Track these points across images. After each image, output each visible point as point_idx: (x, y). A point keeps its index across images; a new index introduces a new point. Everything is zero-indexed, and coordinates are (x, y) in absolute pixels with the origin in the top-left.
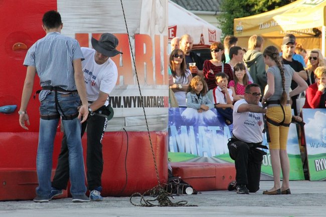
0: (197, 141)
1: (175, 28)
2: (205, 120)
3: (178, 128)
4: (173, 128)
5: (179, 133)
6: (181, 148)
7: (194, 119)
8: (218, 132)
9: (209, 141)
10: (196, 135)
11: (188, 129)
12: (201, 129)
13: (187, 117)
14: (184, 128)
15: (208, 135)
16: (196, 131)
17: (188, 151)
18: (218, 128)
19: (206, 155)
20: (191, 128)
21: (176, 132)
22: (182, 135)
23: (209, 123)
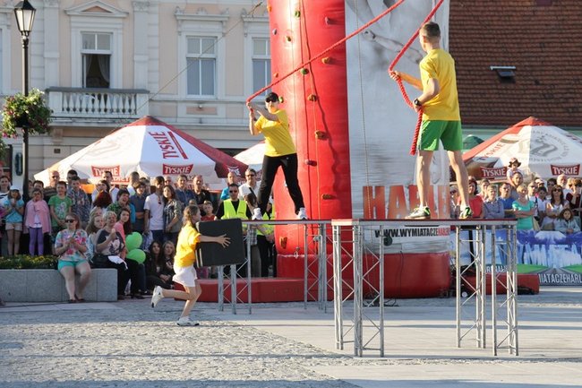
0: (548, 255)
1: (579, 166)
2: (555, 240)
3: (531, 246)
4: (528, 246)
5: (533, 250)
6: (534, 261)
7: (546, 239)
8: (566, 249)
9: (558, 256)
10: (547, 252)
11: (540, 247)
12: (552, 247)
13: (540, 238)
14: (536, 246)
15: (558, 251)
16: (547, 248)
17: (539, 264)
18: (567, 246)
19: (555, 267)
20: (543, 246)
21: (530, 249)
22: (535, 252)
23: (558, 242)
